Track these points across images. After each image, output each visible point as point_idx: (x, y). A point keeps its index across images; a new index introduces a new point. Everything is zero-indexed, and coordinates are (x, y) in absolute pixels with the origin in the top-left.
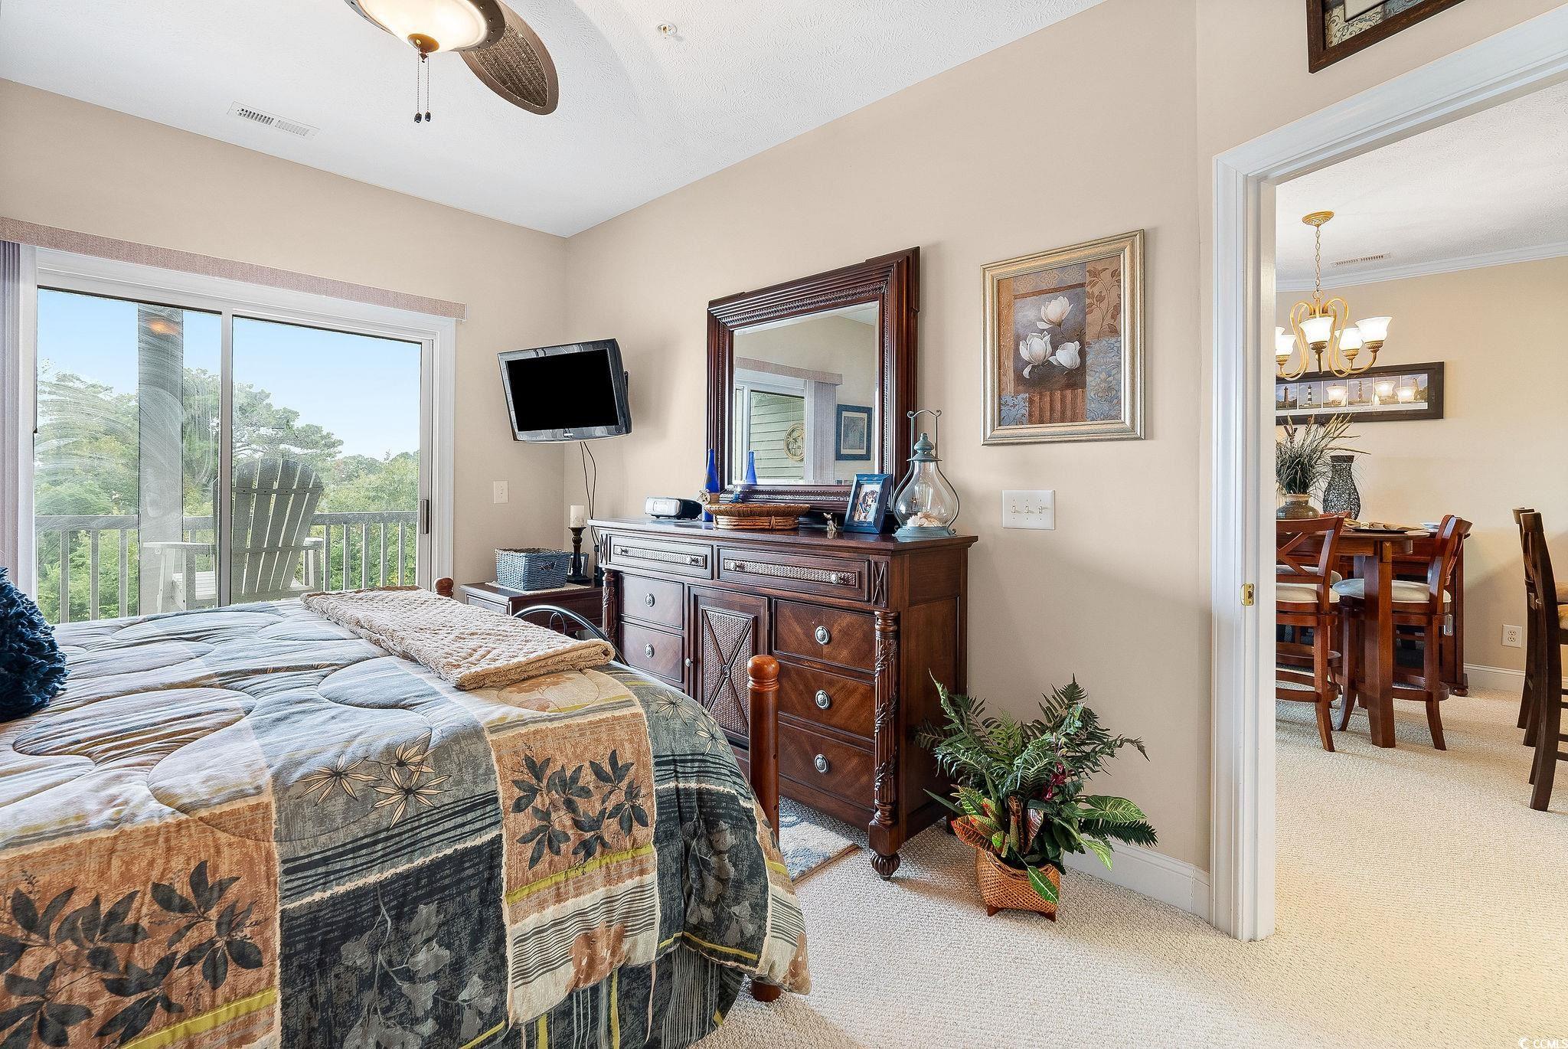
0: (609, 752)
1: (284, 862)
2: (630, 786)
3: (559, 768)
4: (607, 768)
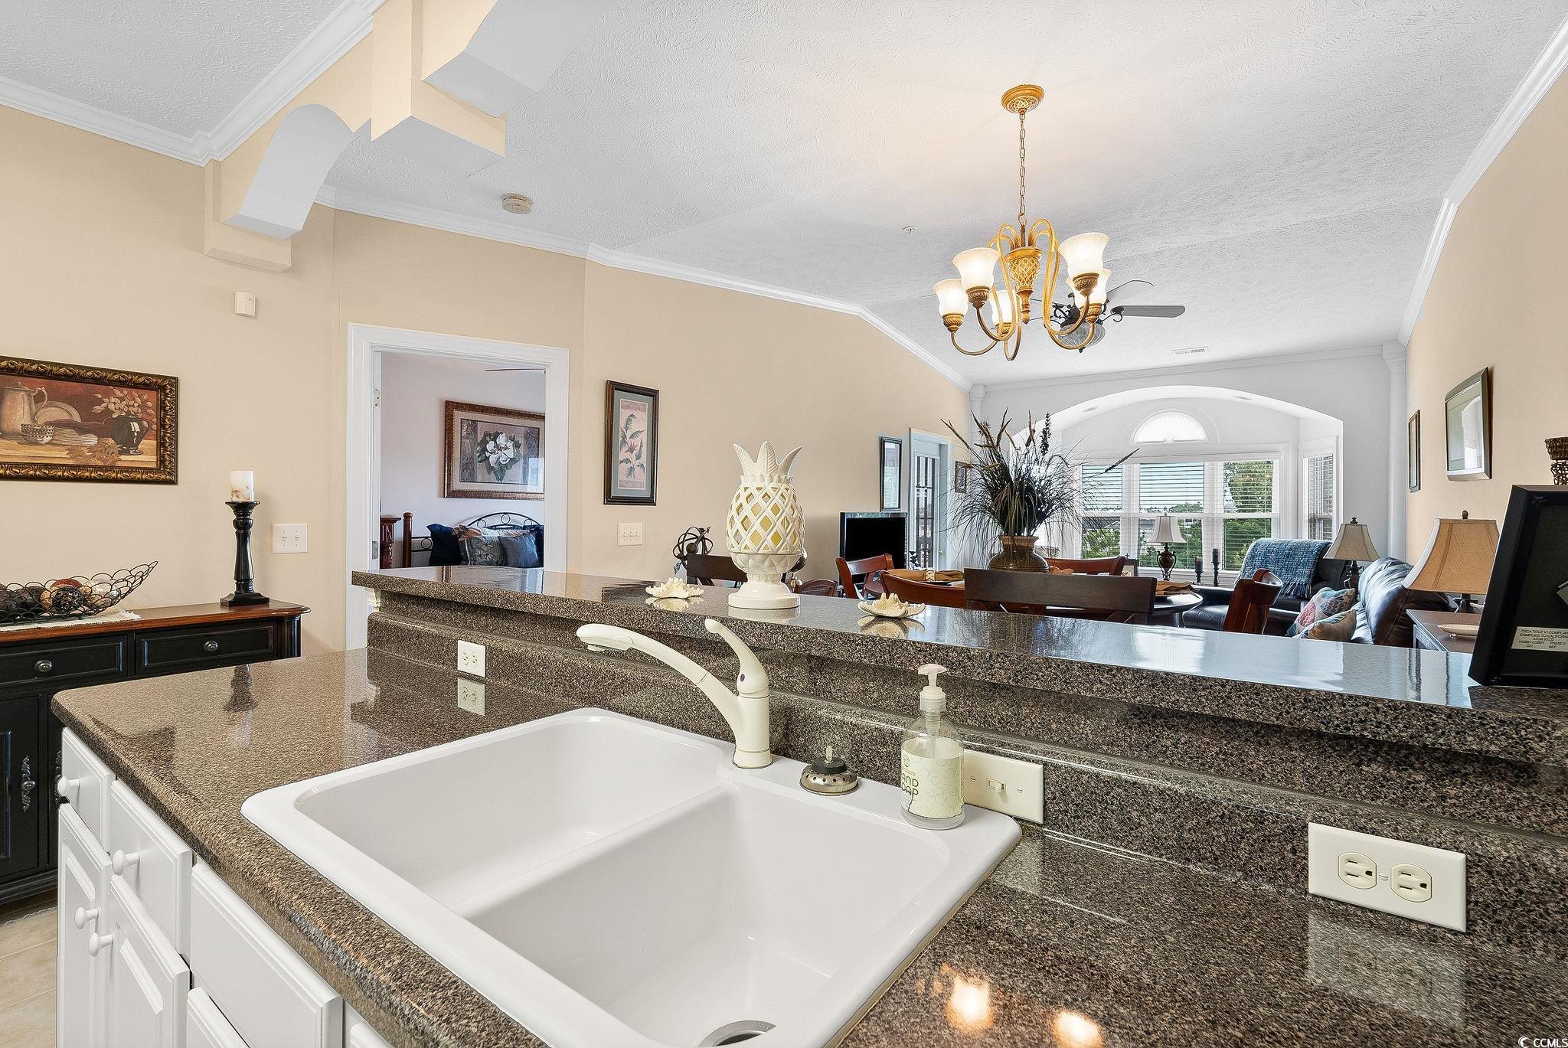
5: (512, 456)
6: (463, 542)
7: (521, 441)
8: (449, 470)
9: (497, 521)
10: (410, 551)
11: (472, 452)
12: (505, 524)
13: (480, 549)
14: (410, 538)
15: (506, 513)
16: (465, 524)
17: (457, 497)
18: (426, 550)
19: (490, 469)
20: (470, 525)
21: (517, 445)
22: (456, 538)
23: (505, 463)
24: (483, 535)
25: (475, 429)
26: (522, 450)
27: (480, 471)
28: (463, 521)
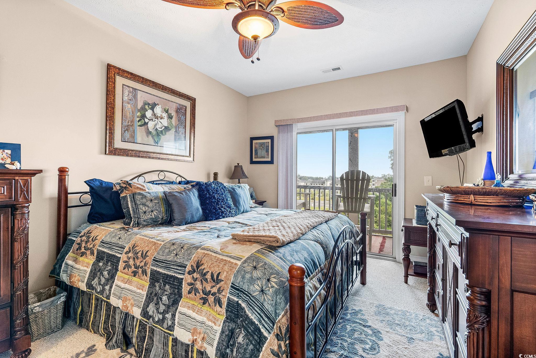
0: (218, 272)
1: (154, 257)
2: (220, 288)
3: (203, 268)
4: (215, 277)
5: (166, 125)
6: (125, 197)
7: (174, 114)
8: (110, 129)
9: (154, 177)
10: (67, 207)
11: (133, 116)
12: (162, 180)
13: (144, 205)
14: (66, 193)
15: (162, 171)
16: (128, 179)
17: (118, 155)
18: (86, 205)
19: (149, 133)
20: (132, 180)
21: (170, 117)
22: (117, 194)
23: (160, 130)
24: (147, 190)
25: (135, 97)
26: (174, 121)
27: (140, 134)
28: (124, 177)
